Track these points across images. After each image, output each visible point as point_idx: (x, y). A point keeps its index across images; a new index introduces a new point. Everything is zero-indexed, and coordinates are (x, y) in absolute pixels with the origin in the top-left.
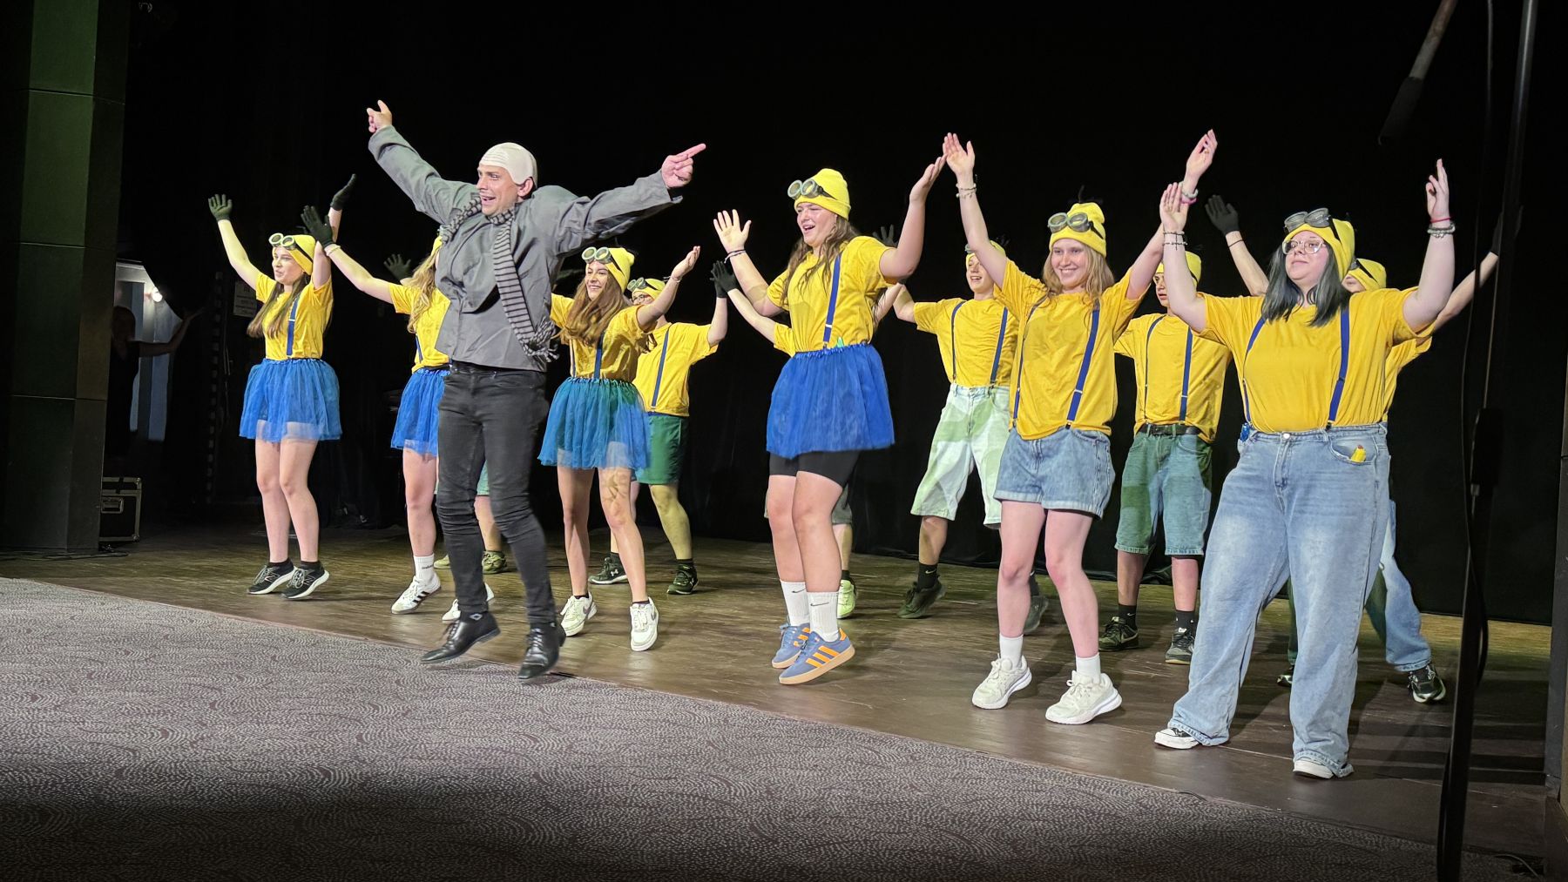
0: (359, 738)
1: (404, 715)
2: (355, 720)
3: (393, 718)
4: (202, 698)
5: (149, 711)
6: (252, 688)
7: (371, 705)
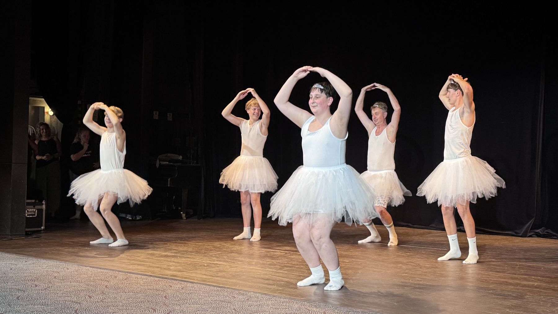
4: (71, 308)
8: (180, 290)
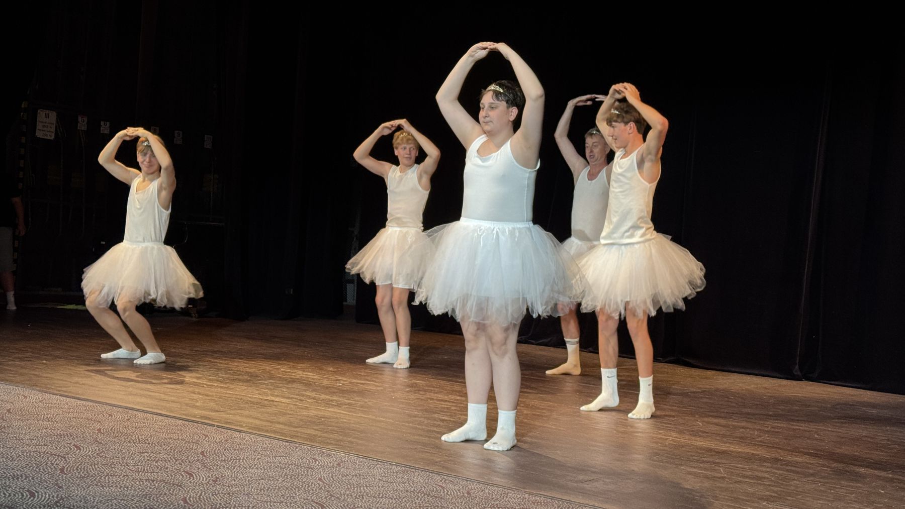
0: (185, 500)
1: (215, 481)
2: (178, 485)
3: (207, 485)
4: (52, 464)
5: (13, 474)
6: (90, 457)
7: (187, 473)
8: (222, 443)
